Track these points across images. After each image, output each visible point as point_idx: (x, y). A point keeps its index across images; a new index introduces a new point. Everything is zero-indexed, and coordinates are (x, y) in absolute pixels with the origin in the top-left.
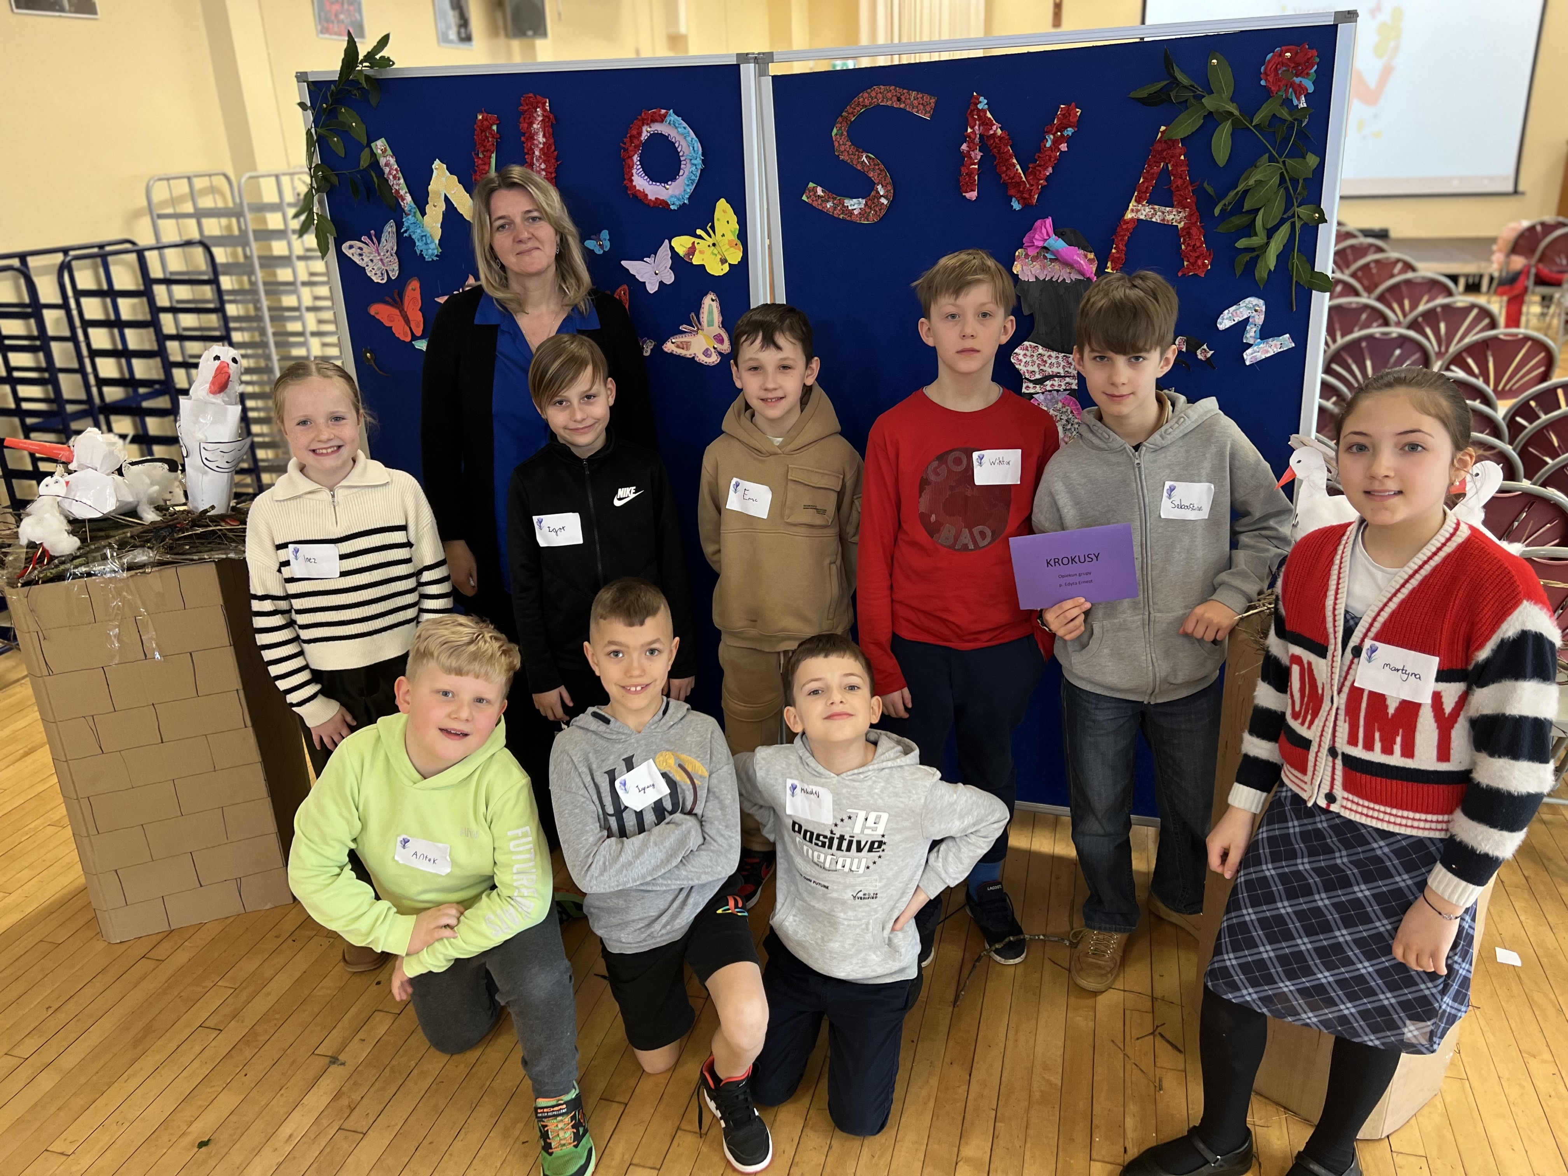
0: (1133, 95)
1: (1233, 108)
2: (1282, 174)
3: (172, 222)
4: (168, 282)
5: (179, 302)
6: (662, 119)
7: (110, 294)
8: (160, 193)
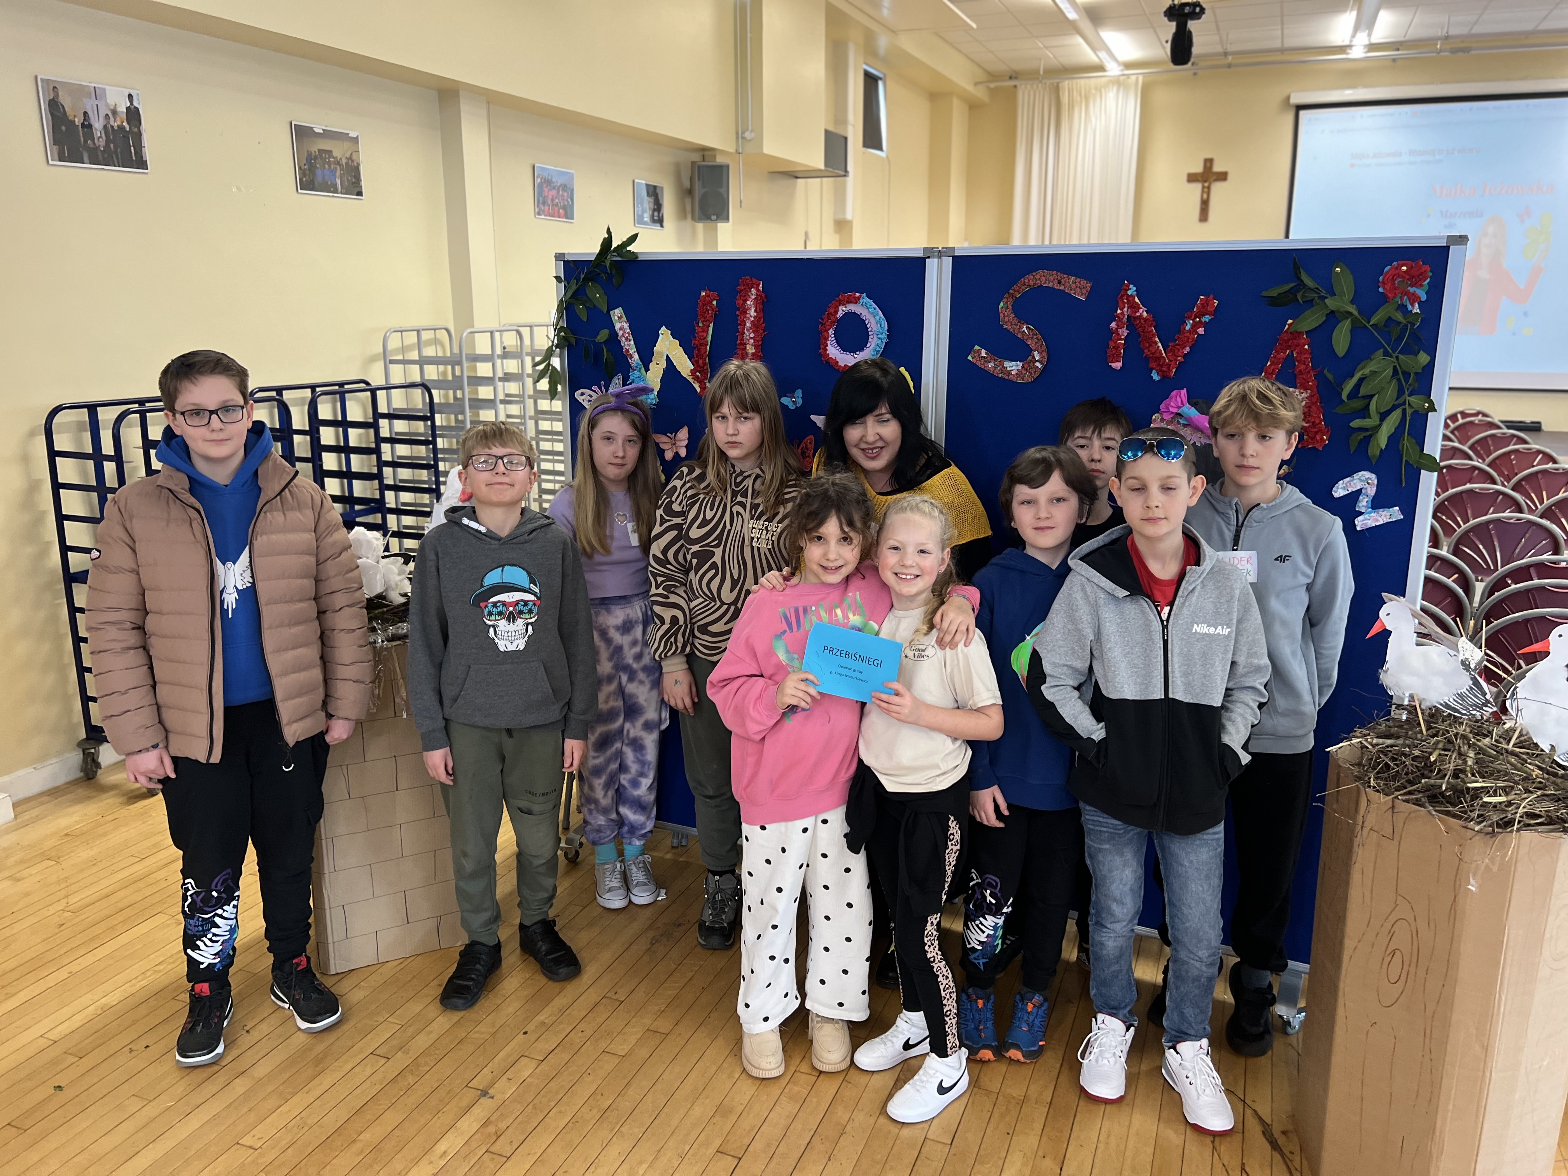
0: (1265, 293)
1: (1353, 310)
2: (1395, 367)
3: (400, 367)
4: (391, 416)
5: (397, 434)
6: (856, 301)
7: (343, 424)
8: (394, 342)
